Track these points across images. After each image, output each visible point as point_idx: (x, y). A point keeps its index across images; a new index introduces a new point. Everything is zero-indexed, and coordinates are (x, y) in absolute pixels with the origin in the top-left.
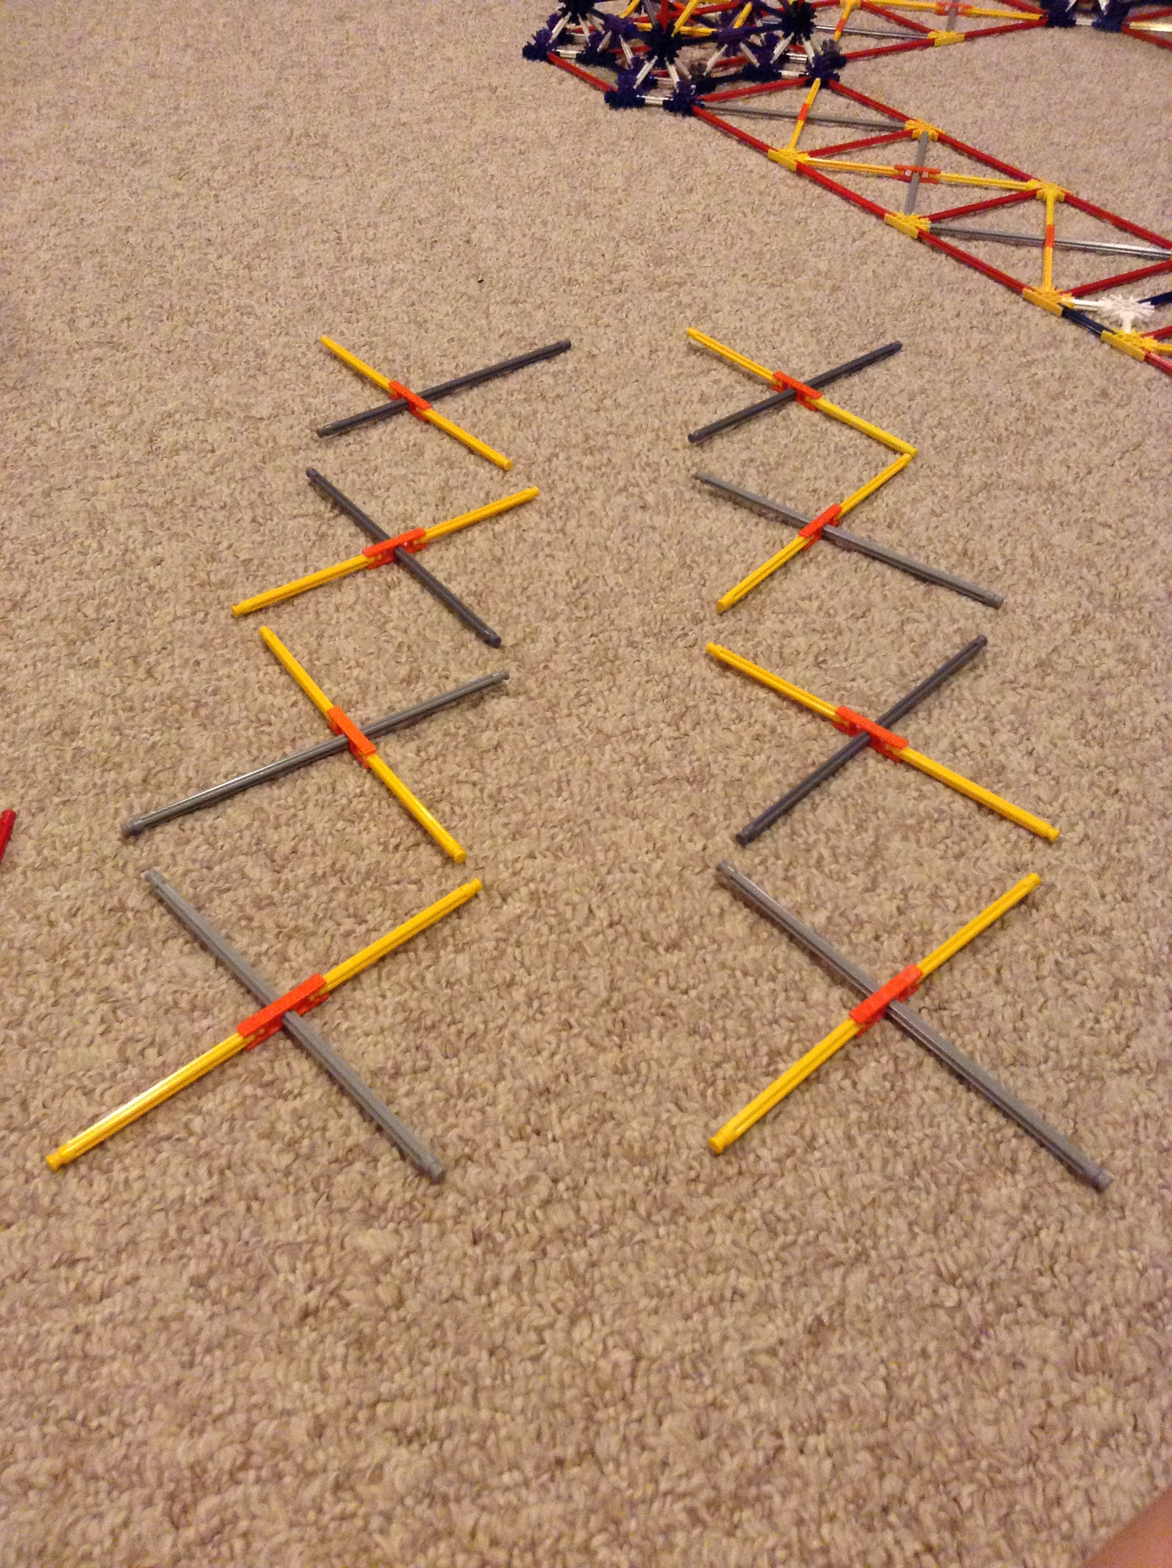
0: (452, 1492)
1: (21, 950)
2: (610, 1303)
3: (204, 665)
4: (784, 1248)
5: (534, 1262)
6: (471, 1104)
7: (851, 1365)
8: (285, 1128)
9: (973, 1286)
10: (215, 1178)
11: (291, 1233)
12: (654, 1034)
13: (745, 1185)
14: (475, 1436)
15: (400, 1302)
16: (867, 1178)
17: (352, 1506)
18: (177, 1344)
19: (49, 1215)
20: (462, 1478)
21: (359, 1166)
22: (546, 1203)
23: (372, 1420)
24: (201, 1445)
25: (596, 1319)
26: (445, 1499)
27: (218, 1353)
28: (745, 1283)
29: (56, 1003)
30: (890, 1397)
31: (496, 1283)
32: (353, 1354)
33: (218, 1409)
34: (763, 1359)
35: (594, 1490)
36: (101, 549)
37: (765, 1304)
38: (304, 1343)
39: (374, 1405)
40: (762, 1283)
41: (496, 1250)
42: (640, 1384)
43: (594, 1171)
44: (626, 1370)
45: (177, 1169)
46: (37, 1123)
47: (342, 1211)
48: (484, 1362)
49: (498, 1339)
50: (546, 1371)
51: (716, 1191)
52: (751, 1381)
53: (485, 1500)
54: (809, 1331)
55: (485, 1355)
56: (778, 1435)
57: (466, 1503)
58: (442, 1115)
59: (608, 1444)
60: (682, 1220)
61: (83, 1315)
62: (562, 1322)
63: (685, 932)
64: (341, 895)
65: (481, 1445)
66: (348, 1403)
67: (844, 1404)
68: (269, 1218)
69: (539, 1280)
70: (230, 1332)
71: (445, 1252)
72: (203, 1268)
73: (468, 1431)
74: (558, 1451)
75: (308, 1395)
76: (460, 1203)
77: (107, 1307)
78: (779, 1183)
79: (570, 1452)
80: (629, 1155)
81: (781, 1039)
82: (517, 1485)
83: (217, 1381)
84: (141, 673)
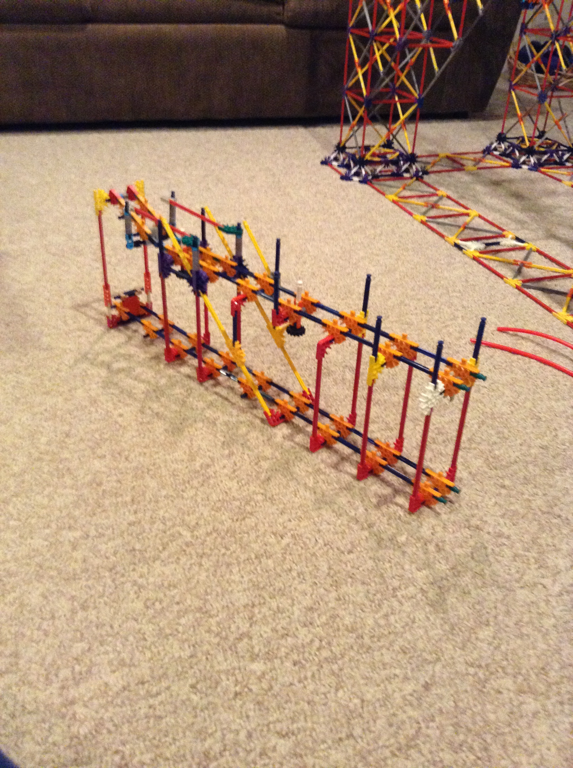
0: (303, 753)
1: (98, 568)
2: (349, 683)
3: (148, 455)
4: (411, 658)
5: (318, 670)
6: (284, 615)
7: (441, 697)
8: (214, 628)
9: (480, 666)
10: (192, 648)
11: (224, 666)
12: (349, 585)
13: (392, 637)
14: (308, 733)
15: (271, 688)
16: (436, 632)
17: (267, 761)
18: (190, 709)
19: (130, 666)
20: (306, 748)
21: (246, 640)
22: (319, 649)
23: (269, 730)
24: (207, 745)
25: (346, 689)
26: (301, 756)
27: (206, 712)
28: (397, 671)
29: (116, 588)
30: (456, 706)
31: (306, 678)
32: (257, 707)
33: (210, 731)
34: (409, 698)
35: (354, 748)
36: (97, 411)
37: (406, 678)
38: (238, 705)
39: (268, 725)
40: (404, 671)
41: (303, 667)
42: (365, 709)
43: (335, 636)
44: (359, 706)
45: (176, 645)
46: (118, 633)
47: (243, 657)
48: (306, 707)
49: (311, 698)
50: (330, 708)
51: (382, 640)
52: (406, 705)
53: (316, 754)
54: (423, 686)
55: (306, 704)
56: (418, 723)
57: (309, 756)
58: (274, 620)
59: (357, 731)
60: (370, 651)
61: (151, 701)
62: (333, 690)
63: (353, 546)
64: (219, 540)
65: (311, 736)
66: (259, 725)
67: (441, 711)
68: (215, 662)
69: (322, 676)
70: (209, 703)
71: (284, 670)
72: (194, 681)
73: (305, 731)
74: (340, 735)
75: (243, 723)
76: (287, 651)
77: (160, 698)
78: (405, 635)
79: (343, 735)
80: (347, 630)
81: (396, 583)
82: (327, 748)
83: (208, 722)
84: (123, 459)
